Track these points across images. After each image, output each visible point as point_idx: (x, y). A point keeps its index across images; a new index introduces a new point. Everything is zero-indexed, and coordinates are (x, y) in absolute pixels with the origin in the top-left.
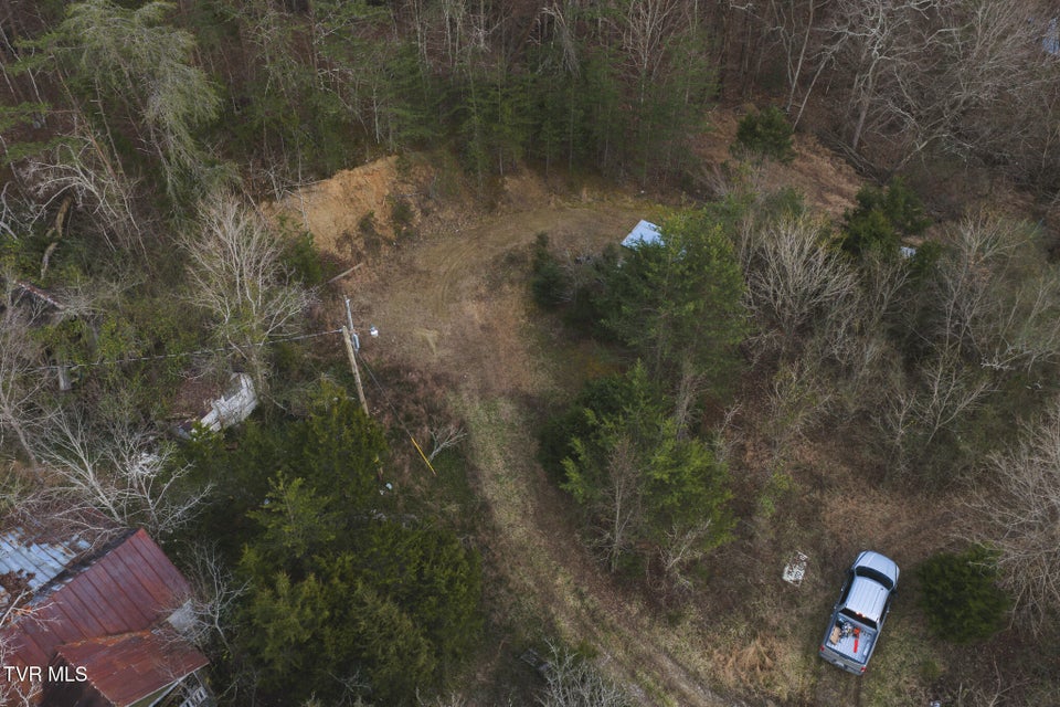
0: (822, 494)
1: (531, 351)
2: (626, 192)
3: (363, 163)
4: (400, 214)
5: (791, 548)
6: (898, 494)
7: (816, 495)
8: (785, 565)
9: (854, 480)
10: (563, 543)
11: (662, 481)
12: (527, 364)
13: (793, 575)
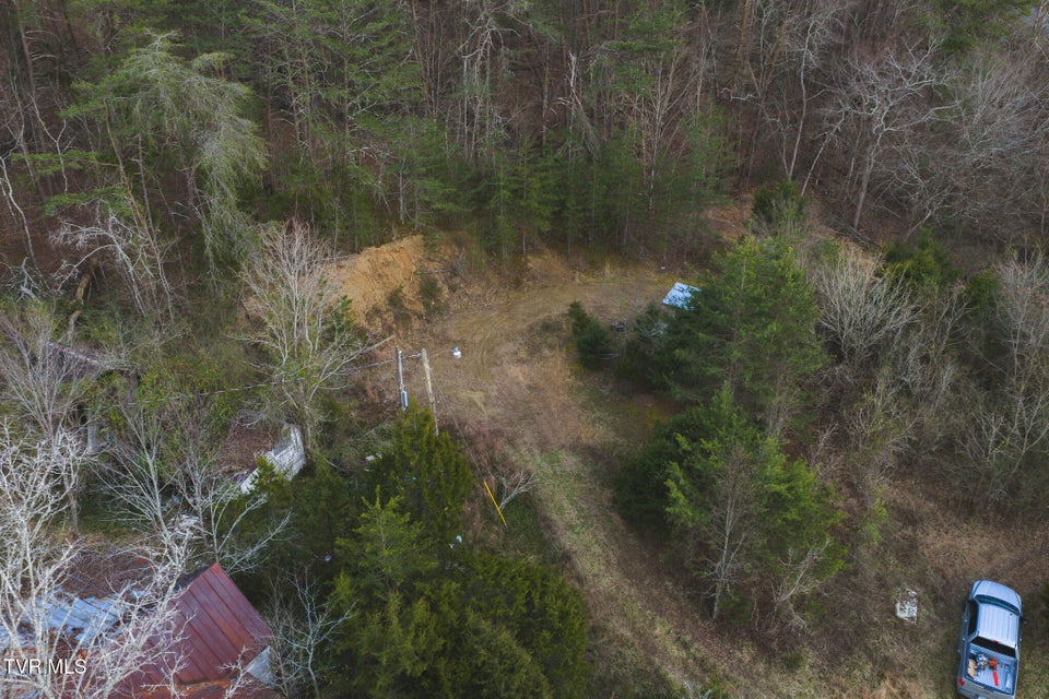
0: (914, 531)
1: (584, 406)
2: (648, 267)
3: (391, 241)
4: (428, 290)
5: (899, 584)
6: (991, 528)
7: (909, 532)
8: (896, 602)
9: (943, 515)
10: (655, 592)
11: (778, 494)
12: (583, 418)
13: (907, 611)
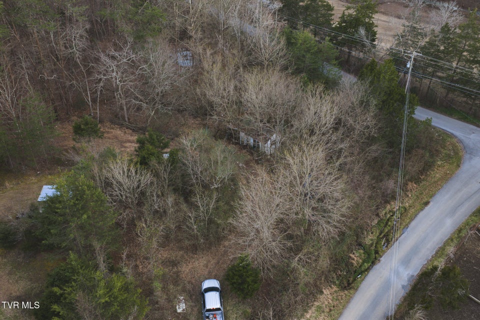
0: (177, 268)
5: (175, 297)
6: (205, 252)
7: (175, 270)
8: (176, 306)
9: (187, 255)
11: (106, 302)
13: (181, 308)
